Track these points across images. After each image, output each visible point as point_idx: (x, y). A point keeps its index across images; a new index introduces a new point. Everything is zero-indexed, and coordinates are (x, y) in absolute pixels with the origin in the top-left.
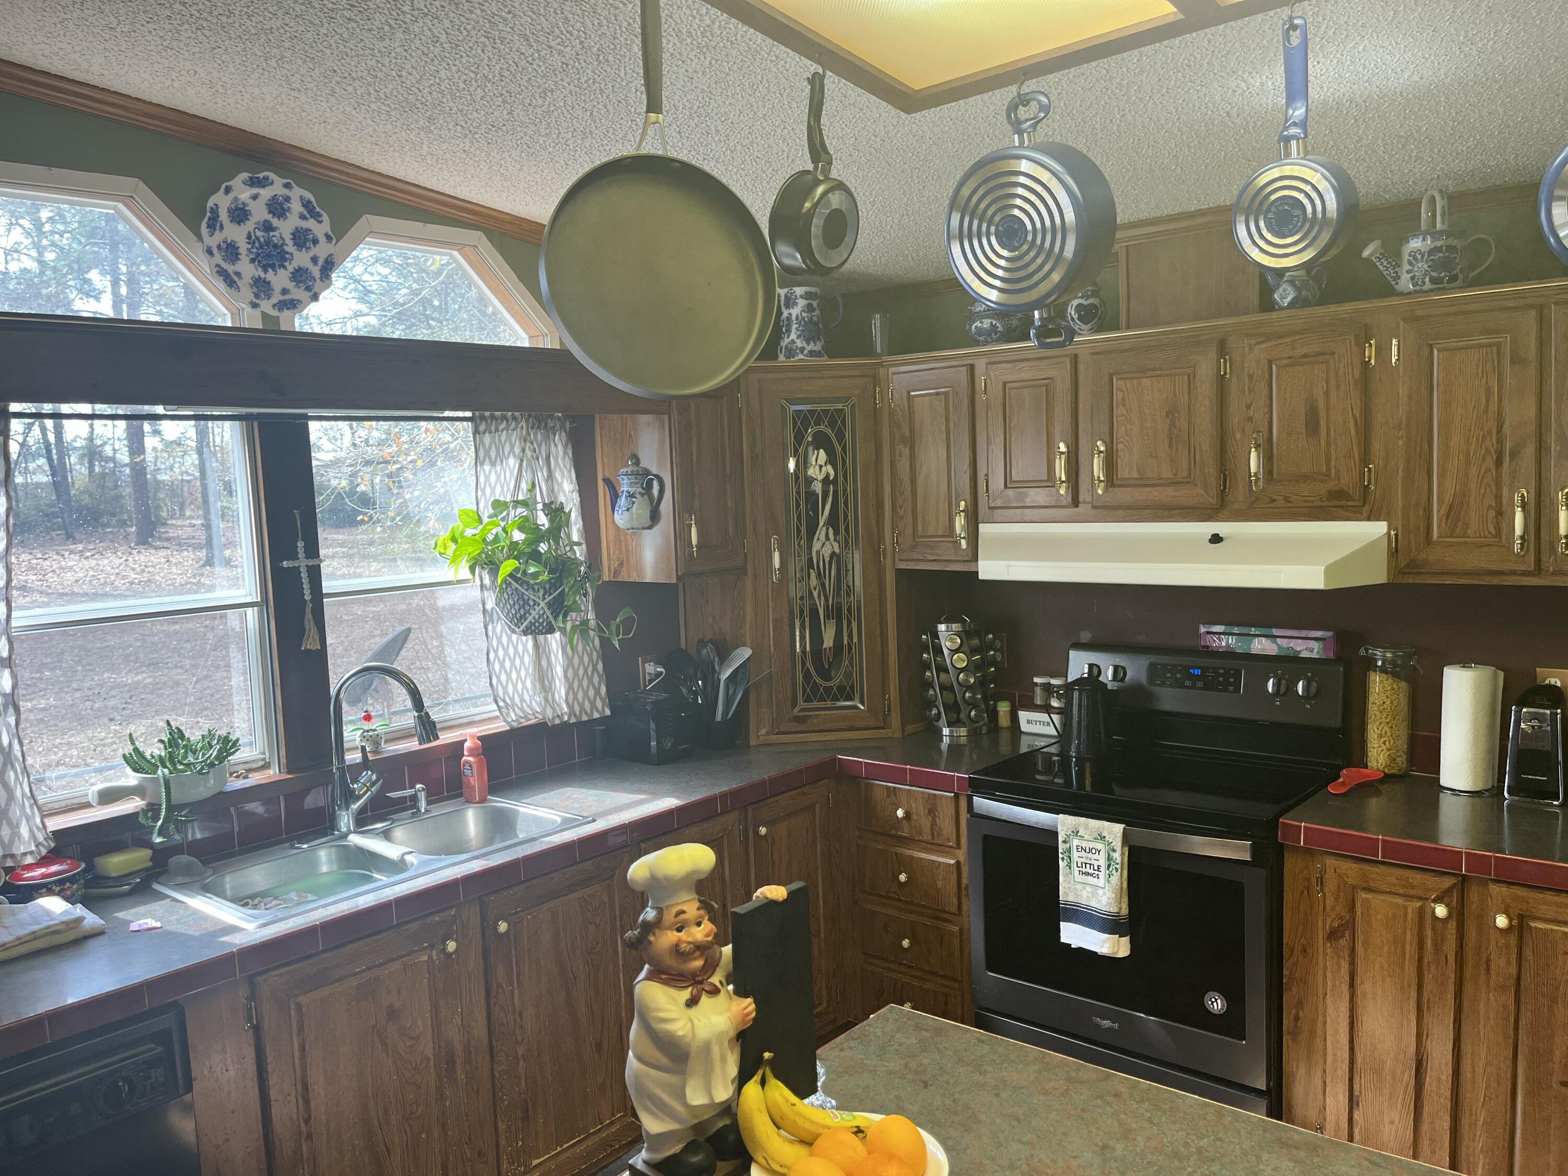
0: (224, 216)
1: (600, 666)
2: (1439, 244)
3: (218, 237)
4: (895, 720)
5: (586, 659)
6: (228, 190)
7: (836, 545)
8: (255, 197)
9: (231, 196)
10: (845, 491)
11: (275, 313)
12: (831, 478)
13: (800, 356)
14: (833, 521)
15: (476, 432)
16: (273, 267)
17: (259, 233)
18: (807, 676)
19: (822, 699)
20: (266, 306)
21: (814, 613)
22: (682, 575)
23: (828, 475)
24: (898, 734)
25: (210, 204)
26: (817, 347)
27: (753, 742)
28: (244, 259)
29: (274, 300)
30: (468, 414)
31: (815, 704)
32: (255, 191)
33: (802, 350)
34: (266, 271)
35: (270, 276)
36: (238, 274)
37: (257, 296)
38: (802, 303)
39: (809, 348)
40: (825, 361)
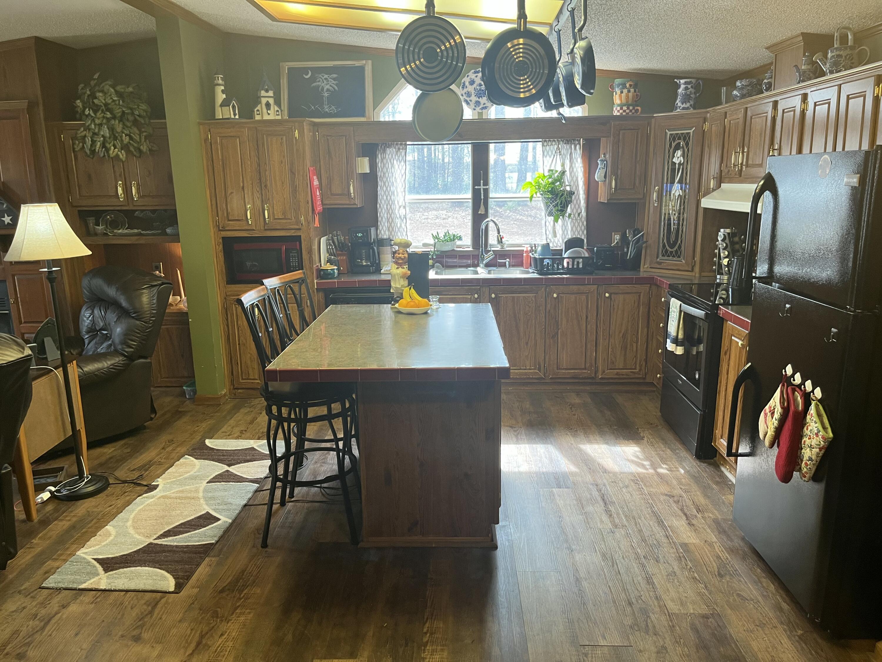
0: (467, 84)
1: (585, 232)
2: (833, 54)
3: (465, 90)
4: (697, 269)
5: (579, 229)
6: (468, 76)
7: (681, 191)
8: (477, 76)
9: (469, 77)
10: (687, 168)
11: (481, 111)
12: (682, 162)
13: (679, 110)
14: (680, 182)
15: (543, 145)
16: (481, 97)
17: (478, 87)
18: (664, 246)
19: (669, 256)
20: (478, 109)
21: (669, 219)
22: (609, 199)
23: (681, 161)
24: (697, 275)
25: (463, 81)
26: (688, 105)
27: (642, 269)
28: (473, 95)
29: (481, 107)
30: (541, 140)
31: (666, 258)
32: (476, 75)
33: (680, 107)
34: (479, 98)
35: (480, 100)
36: (471, 101)
37: (475, 106)
38: (683, 87)
39: (682, 106)
40: (691, 111)
